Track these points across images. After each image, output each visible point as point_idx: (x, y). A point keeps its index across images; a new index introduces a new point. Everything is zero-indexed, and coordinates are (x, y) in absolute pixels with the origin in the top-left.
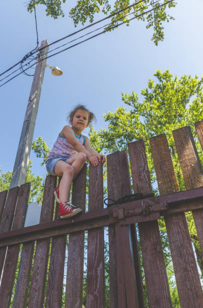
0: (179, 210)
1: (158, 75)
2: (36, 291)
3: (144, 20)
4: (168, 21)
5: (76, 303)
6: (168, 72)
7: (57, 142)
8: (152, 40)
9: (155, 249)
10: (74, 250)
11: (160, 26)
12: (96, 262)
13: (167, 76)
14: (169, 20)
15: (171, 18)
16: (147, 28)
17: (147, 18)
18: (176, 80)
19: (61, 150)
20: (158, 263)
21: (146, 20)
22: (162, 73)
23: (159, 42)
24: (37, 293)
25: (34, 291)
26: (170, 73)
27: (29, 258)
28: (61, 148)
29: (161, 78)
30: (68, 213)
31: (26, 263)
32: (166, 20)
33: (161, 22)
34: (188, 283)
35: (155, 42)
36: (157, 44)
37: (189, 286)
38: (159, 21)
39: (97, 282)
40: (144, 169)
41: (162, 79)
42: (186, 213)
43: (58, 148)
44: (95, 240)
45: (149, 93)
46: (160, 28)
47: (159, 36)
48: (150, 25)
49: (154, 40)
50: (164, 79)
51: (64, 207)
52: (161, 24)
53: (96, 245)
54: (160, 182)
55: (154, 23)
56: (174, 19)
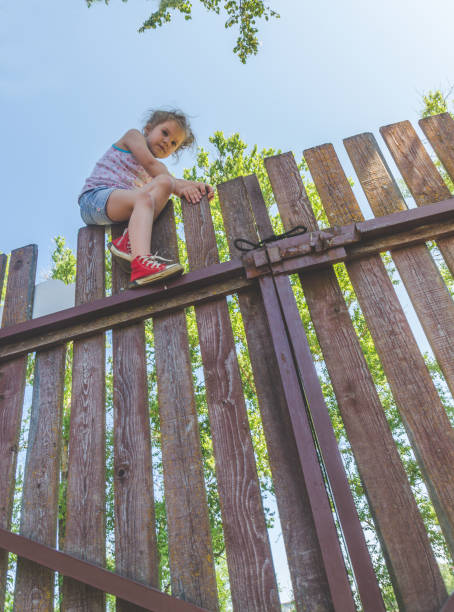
0: (372, 248)
1: (217, 141)
2: (85, 426)
3: (218, 12)
4: (267, 19)
5: (187, 425)
6: (238, 137)
7: (107, 157)
8: (235, 52)
9: (337, 311)
10: (169, 342)
11: (252, 26)
12: (220, 353)
13: (235, 146)
14: (269, 16)
15: (273, 14)
16: (226, 27)
17: (227, 8)
18: (254, 152)
19: (114, 172)
20: (345, 331)
21: (224, 12)
22: (226, 138)
23: (250, 57)
24: (89, 430)
25: (82, 428)
26: (243, 140)
27: (58, 375)
28: (115, 168)
29: (222, 147)
30: (155, 271)
31: (53, 384)
32: (263, 16)
33: (254, 18)
34: (398, 351)
35: (240, 56)
36: (244, 61)
37: (401, 355)
38: (250, 17)
39: (228, 381)
40: (301, 195)
41: (225, 150)
42: (382, 254)
43: (107, 168)
44: (214, 319)
45: (198, 175)
46: (251, 30)
47: (247, 45)
48: (232, 22)
49: (239, 52)
50: (229, 150)
51: (146, 262)
52: (254, 22)
53: (217, 325)
54: (332, 214)
55: (239, 19)
56: (278, 17)
